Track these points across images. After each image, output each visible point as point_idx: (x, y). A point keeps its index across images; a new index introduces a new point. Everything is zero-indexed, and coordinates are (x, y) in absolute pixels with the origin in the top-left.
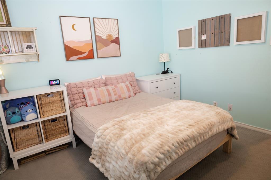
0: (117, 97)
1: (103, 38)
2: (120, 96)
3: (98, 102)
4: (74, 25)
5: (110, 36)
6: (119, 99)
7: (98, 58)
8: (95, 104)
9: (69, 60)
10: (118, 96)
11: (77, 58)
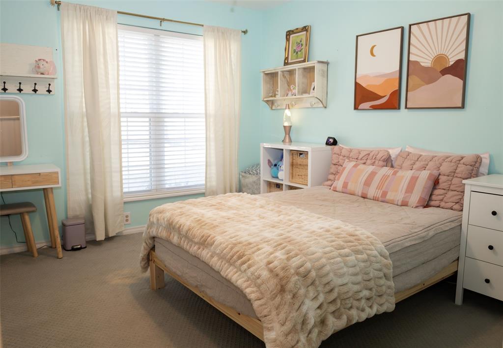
0: (379, 194)
1: (422, 64)
2: (385, 194)
3: (343, 187)
4: (375, 46)
5: (440, 58)
6: (380, 199)
7: (406, 107)
8: (337, 190)
9: (359, 108)
10: (381, 192)
11: (370, 106)
